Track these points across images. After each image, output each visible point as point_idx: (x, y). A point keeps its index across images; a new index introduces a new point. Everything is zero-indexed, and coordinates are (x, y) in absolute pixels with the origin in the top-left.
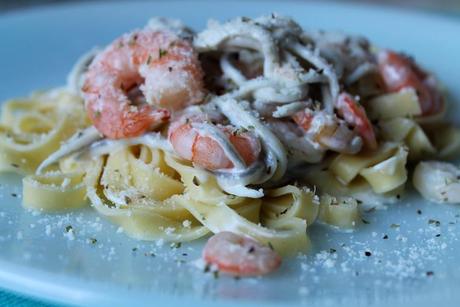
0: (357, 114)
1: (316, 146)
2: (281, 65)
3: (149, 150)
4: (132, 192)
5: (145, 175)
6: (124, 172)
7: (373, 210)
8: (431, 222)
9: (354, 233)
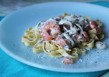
0: (86, 35)
1: (79, 41)
2: (73, 27)
3: (53, 42)
4: (50, 50)
5: (52, 47)
6: (49, 46)
7: (88, 51)
8: (97, 53)
9: (85, 55)
